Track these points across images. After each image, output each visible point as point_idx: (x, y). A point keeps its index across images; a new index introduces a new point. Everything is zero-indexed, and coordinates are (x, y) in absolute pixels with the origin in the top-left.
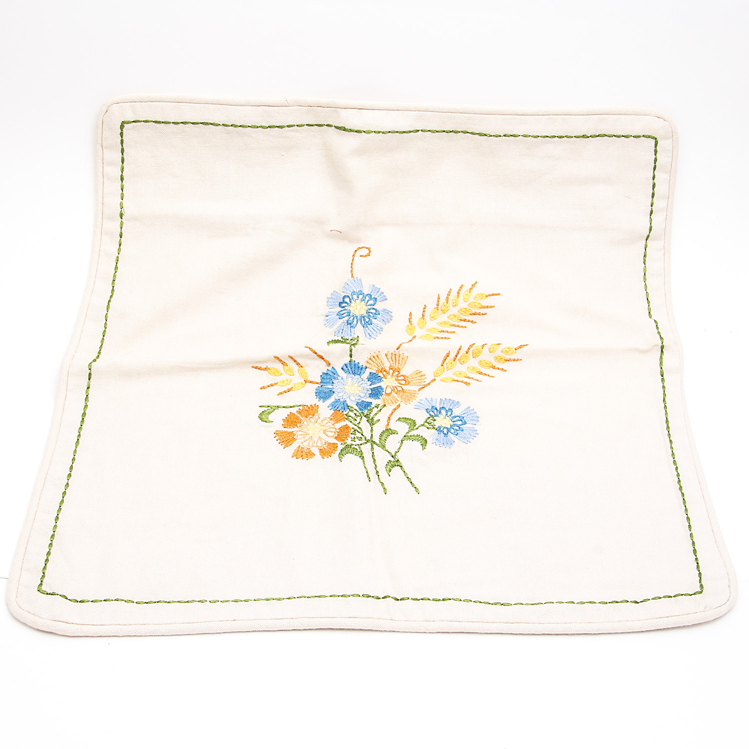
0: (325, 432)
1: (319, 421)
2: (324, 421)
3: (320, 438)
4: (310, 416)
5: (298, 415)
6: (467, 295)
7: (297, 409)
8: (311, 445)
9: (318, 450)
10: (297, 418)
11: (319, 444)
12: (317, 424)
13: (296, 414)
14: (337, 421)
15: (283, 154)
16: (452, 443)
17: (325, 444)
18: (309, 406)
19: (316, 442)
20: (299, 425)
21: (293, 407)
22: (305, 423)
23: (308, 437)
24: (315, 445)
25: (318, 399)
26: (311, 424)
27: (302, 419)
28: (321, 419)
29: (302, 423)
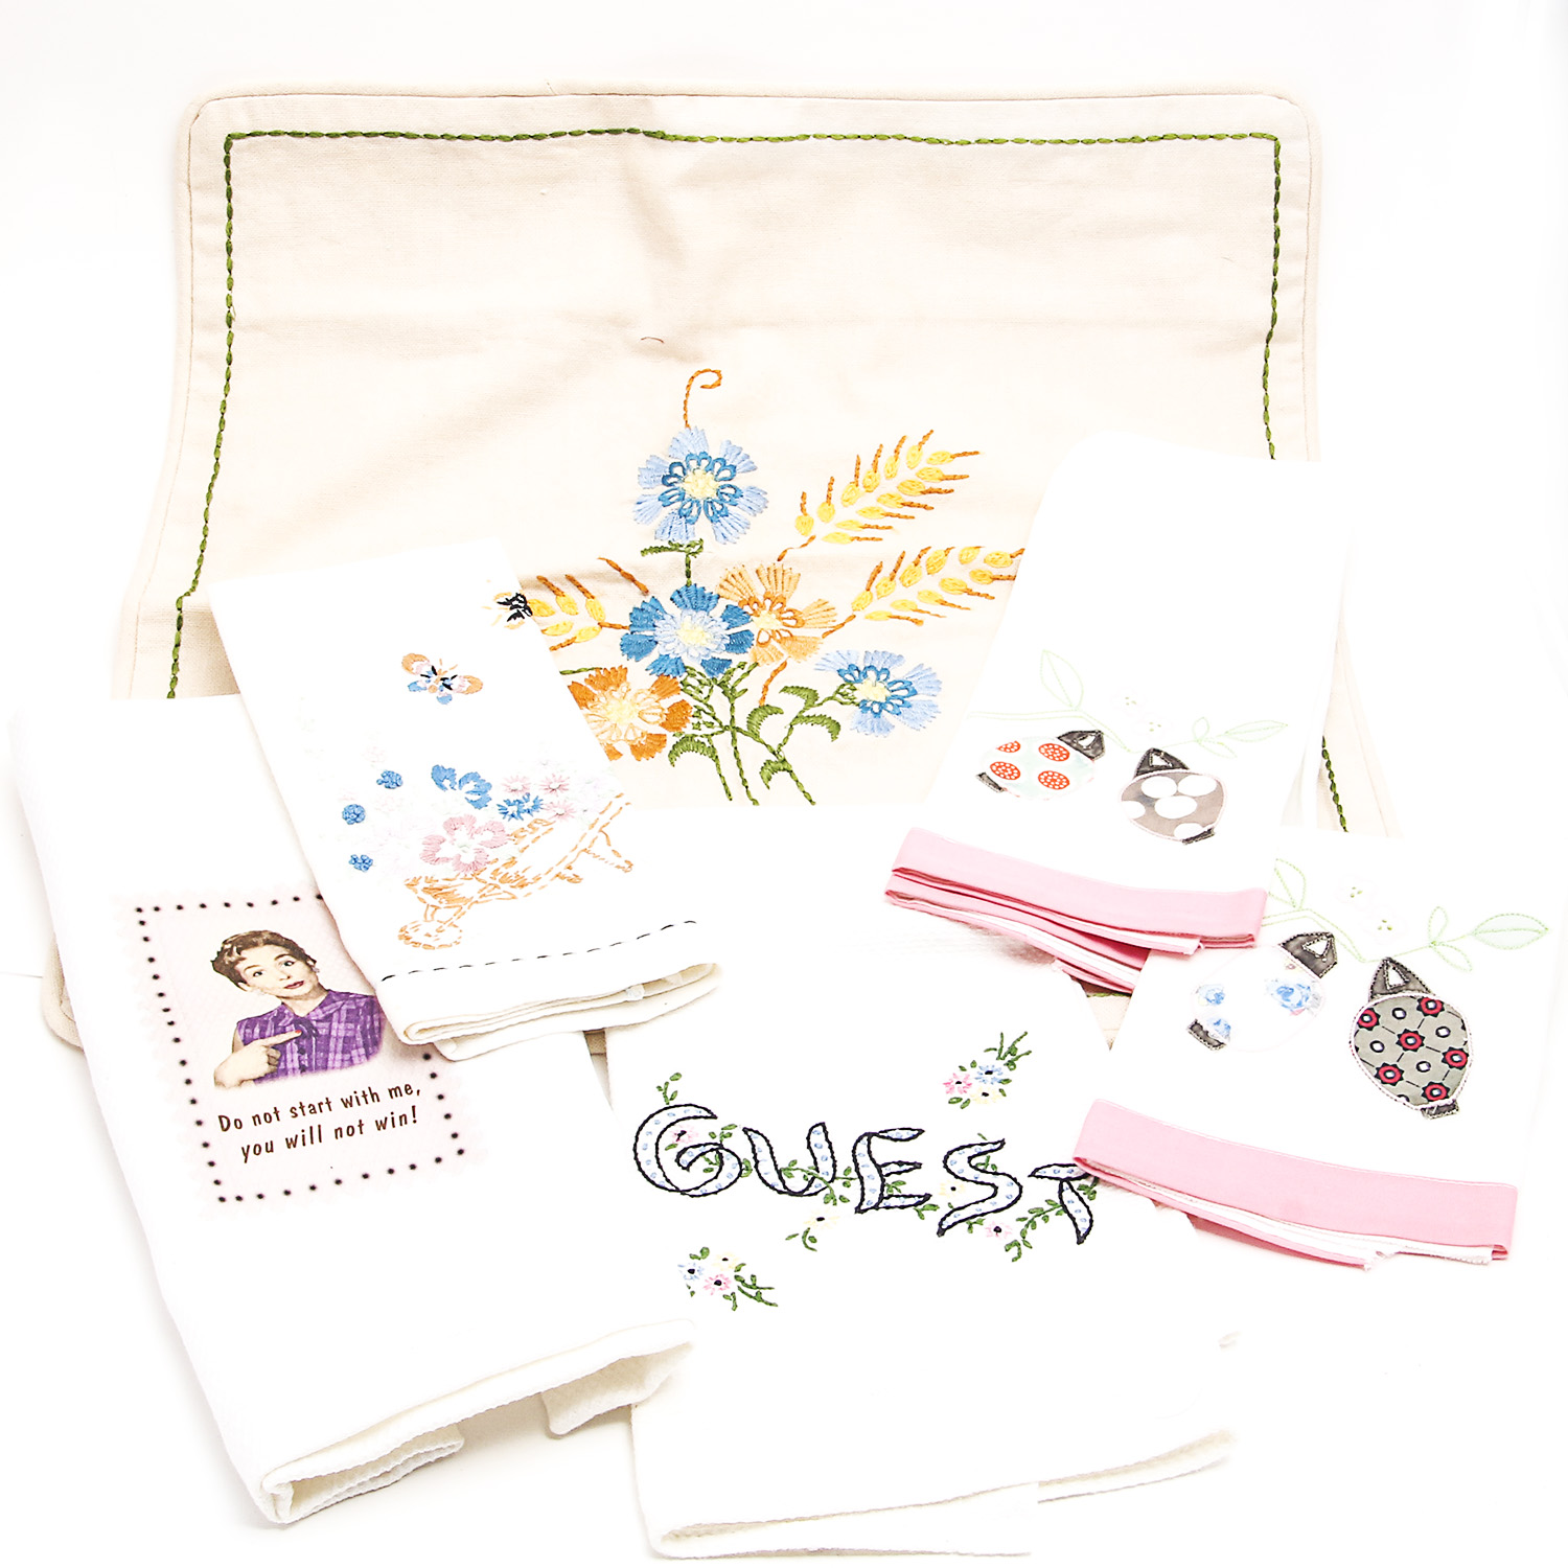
0: (640, 715)
1: (630, 696)
2: (639, 696)
3: (632, 726)
4: (612, 688)
5: (589, 687)
6: (914, 455)
7: (585, 675)
8: (614, 738)
9: (629, 748)
10: (587, 691)
11: (631, 737)
12: (625, 702)
13: (584, 684)
14: (665, 695)
15: (543, 191)
16: (888, 728)
17: (643, 736)
18: (609, 669)
19: (624, 733)
20: (590, 705)
21: (579, 671)
22: (602, 699)
23: (608, 724)
24: (622, 737)
25: (626, 656)
26: (613, 702)
27: (596, 692)
28: (633, 691)
29: (596, 700)
